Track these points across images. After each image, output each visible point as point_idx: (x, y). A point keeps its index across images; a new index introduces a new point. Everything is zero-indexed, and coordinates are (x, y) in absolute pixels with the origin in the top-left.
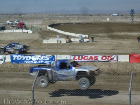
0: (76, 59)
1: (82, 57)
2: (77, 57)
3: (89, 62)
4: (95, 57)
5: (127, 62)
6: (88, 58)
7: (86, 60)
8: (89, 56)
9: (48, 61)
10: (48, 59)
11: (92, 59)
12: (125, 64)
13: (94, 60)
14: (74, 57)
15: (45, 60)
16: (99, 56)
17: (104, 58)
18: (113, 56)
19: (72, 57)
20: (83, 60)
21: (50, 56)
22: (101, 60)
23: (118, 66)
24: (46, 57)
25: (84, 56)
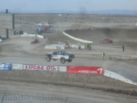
0: (28, 68)
1: (32, 66)
2: (28, 66)
3: (37, 70)
4: (42, 67)
5: (65, 72)
6: (37, 67)
7: (35, 68)
8: (37, 66)
9: (7, 68)
10: (7, 67)
11: (39, 68)
12: (63, 73)
13: (41, 69)
14: (26, 66)
15: (5, 68)
16: (44, 66)
17: (48, 68)
18: (55, 67)
19: (25, 66)
20: (33, 69)
21: (9, 65)
22: (46, 70)
23: (57, 75)
24: (6, 65)
25: (33, 66)
